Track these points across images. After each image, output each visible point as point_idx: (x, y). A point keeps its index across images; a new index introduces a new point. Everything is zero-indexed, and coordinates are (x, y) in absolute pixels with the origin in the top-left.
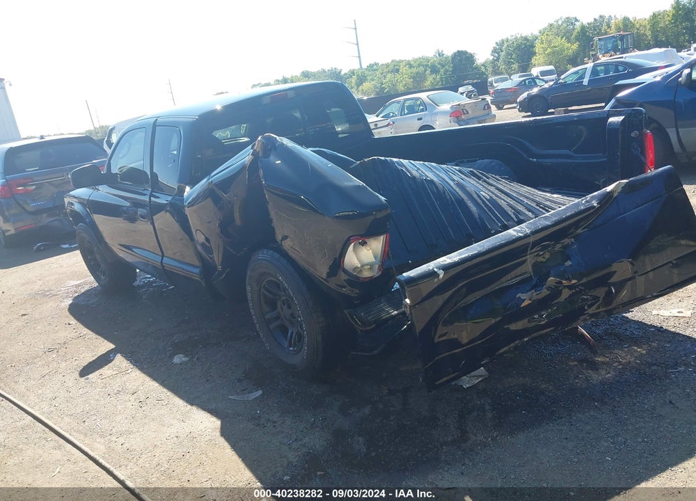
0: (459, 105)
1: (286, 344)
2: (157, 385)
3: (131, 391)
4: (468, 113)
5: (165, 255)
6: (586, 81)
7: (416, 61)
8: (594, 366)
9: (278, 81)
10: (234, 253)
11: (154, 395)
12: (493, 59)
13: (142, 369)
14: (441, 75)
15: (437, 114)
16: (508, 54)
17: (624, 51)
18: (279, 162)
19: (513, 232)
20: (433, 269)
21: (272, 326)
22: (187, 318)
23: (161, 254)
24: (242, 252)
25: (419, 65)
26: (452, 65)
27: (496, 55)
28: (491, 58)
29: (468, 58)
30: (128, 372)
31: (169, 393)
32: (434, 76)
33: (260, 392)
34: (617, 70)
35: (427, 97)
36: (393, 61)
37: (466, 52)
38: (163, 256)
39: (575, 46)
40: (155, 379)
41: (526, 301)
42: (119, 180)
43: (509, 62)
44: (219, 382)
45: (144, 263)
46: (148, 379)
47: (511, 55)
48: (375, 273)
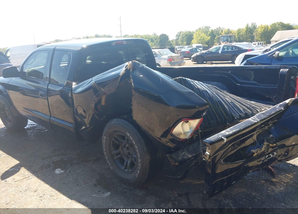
0: (171, 56)
1: (123, 168)
2: (48, 186)
3: (34, 190)
4: (174, 60)
5: (52, 115)
6: (220, 52)
7: (144, 36)
8: (273, 183)
9: (84, 37)
10: (98, 119)
11: (48, 193)
12: (176, 39)
13: (38, 177)
14: (155, 43)
15: (161, 59)
16: (183, 37)
17: (231, 42)
18: (142, 76)
19: (251, 120)
20: (221, 137)
21: (115, 158)
22: (58, 148)
23: (50, 115)
24: (102, 119)
25: (146, 38)
26: (159, 39)
27: (178, 37)
28: (176, 38)
29: (166, 37)
30: (30, 178)
31: (57, 192)
32: (152, 43)
33: (109, 193)
34: (232, 49)
35: (158, 51)
36: (135, 35)
37: (165, 35)
38: (51, 116)
39: (209, 38)
40: (47, 183)
41: (255, 154)
42: (27, 75)
43: (183, 41)
44: (84, 186)
45: (32, 116)
46: (42, 183)
47: (184, 38)
48: (188, 136)
